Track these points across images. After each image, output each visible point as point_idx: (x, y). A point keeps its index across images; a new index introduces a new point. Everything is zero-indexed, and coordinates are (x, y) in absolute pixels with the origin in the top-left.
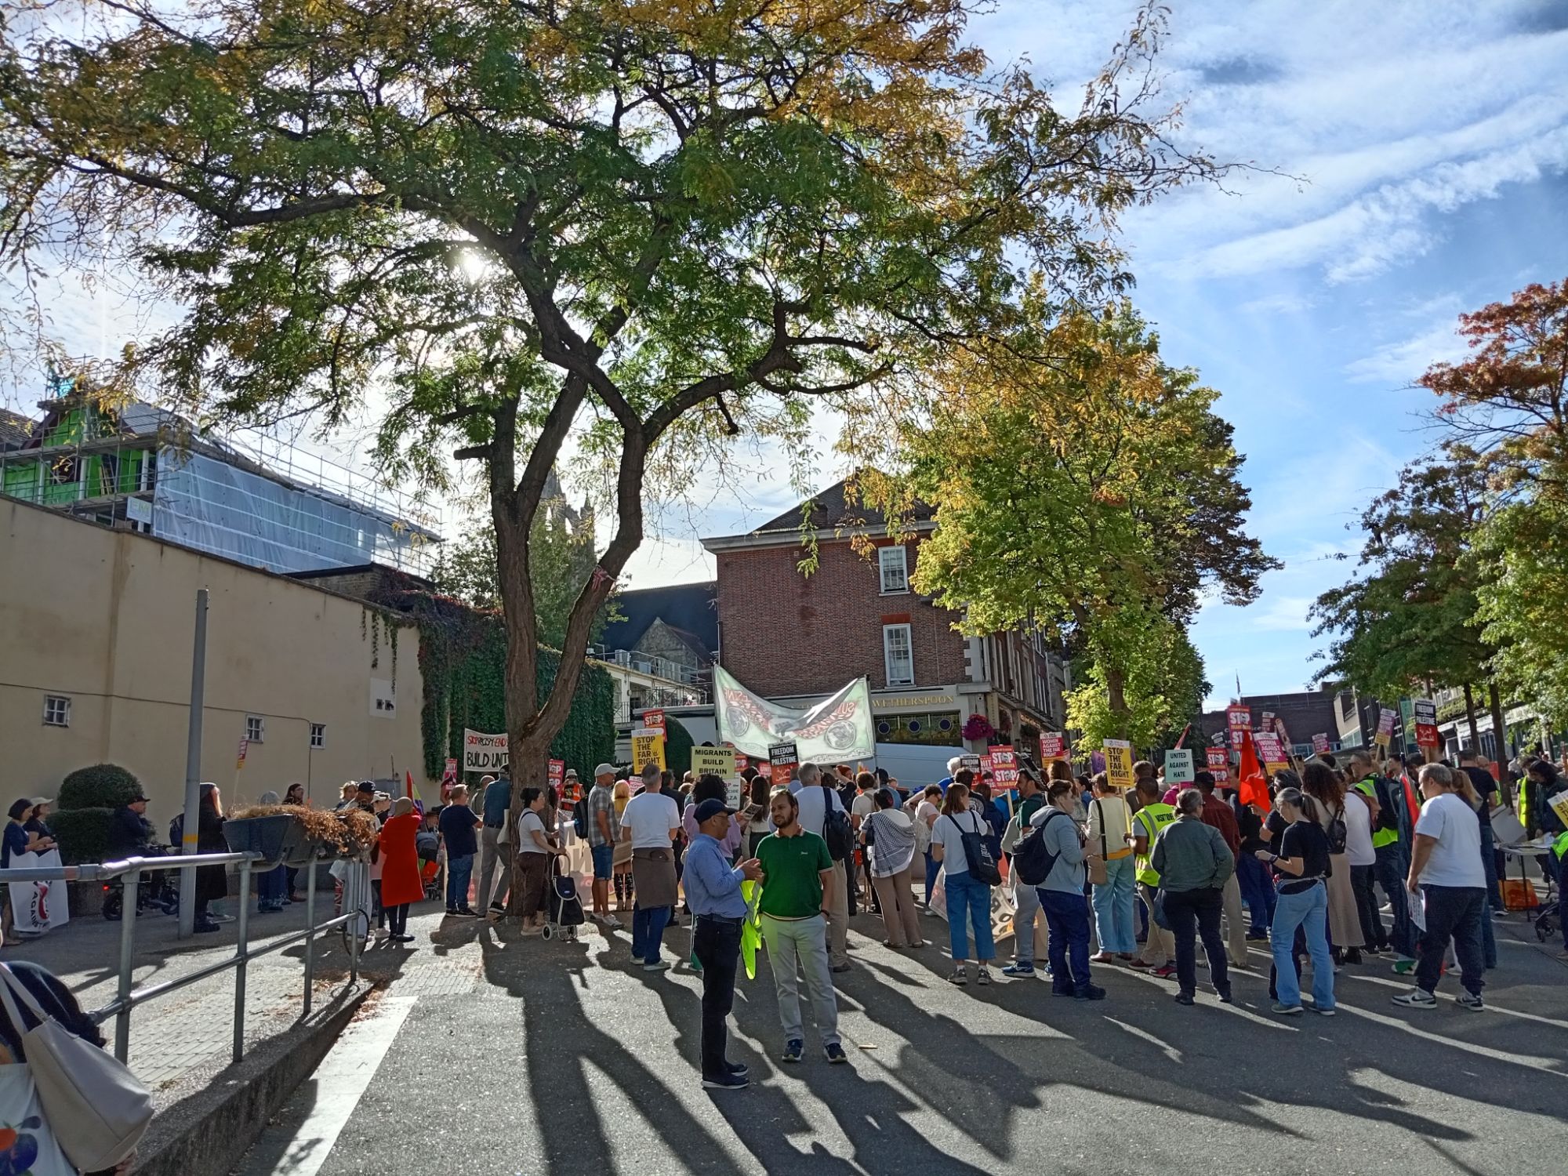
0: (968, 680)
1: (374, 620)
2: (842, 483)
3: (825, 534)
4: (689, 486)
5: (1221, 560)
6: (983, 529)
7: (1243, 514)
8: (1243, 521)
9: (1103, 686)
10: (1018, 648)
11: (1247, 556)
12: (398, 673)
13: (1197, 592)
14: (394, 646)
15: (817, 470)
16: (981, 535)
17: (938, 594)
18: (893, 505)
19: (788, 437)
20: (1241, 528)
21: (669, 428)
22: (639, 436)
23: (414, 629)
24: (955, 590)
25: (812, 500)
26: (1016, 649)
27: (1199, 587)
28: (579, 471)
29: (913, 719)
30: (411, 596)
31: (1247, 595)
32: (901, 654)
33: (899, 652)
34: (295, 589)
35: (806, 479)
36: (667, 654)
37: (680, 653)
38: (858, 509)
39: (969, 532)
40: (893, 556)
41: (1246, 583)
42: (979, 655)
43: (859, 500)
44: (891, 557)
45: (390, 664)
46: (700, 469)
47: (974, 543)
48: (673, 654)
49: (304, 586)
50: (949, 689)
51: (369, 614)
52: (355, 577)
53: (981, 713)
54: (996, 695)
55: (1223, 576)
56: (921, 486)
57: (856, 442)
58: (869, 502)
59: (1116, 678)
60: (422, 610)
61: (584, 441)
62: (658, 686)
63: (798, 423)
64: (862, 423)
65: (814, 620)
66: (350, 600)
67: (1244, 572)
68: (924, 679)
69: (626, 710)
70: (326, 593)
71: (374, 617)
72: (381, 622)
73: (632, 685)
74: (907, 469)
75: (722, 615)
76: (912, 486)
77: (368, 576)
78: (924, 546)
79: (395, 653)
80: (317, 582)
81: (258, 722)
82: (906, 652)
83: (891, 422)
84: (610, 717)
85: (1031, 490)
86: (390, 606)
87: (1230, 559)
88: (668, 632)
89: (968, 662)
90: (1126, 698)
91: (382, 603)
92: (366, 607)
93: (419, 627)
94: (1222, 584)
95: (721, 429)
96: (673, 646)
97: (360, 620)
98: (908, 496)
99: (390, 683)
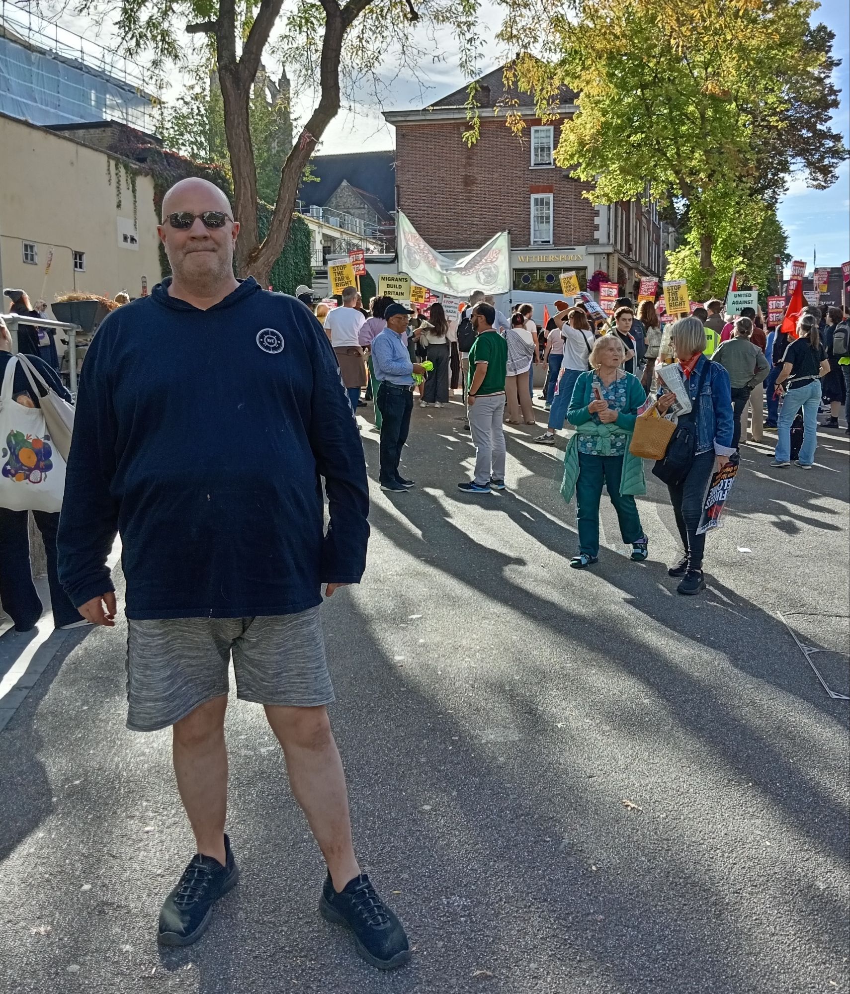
0: (596, 242)
1: (117, 168)
2: (503, 67)
3: (487, 113)
4: (376, 64)
5: (808, 150)
6: (614, 113)
7: (831, 112)
8: (831, 118)
9: (698, 248)
10: (639, 219)
11: (830, 148)
12: (138, 214)
13: (787, 177)
14: (134, 191)
15: (481, 55)
16: (613, 118)
17: (574, 167)
18: (542, 90)
19: (459, 26)
20: (829, 124)
21: (361, 14)
22: (339, 20)
23: (149, 177)
24: (588, 165)
25: (477, 82)
26: (637, 219)
27: (790, 172)
28: (286, 47)
29: (550, 273)
30: (145, 150)
31: (825, 181)
32: (543, 219)
33: (542, 217)
34: (52, 139)
35: (473, 63)
36: (352, 211)
37: (363, 211)
38: (514, 92)
39: (604, 115)
40: (543, 134)
41: (826, 171)
42: (606, 223)
43: (515, 83)
44: (540, 136)
45: (132, 206)
46: (386, 50)
47: (606, 125)
48: (357, 212)
49: (59, 137)
50: (581, 249)
51: (113, 163)
52: (98, 131)
53: (604, 269)
54: (616, 255)
55: (809, 164)
56: (567, 74)
57: (515, 32)
58: (523, 86)
59: (707, 241)
60: (154, 162)
61: (291, 21)
62: (345, 236)
63: (468, 13)
64: (521, 15)
65: (474, 187)
66: (96, 150)
67: (826, 162)
68: (561, 241)
69: (320, 256)
70: (78, 143)
71: (116, 165)
72: (122, 171)
73: (324, 235)
74: (556, 58)
75: (399, 178)
76: (560, 73)
77: (109, 131)
78: (566, 126)
79: (135, 197)
80: (67, 134)
81: (32, 247)
82: (548, 218)
83: (544, 16)
84: (307, 260)
85: (657, 81)
86: (128, 156)
87: (817, 149)
88: (353, 193)
89: (597, 228)
90: (713, 258)
91: (121, 154)
92: (109, 157)
93: (153, 176)
94: (808, 171)
95: (405, 15)
96: (358, 205)
97: (106, 168)
98: (556, 82)
99: (132, 222)
